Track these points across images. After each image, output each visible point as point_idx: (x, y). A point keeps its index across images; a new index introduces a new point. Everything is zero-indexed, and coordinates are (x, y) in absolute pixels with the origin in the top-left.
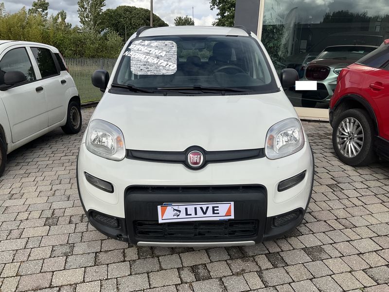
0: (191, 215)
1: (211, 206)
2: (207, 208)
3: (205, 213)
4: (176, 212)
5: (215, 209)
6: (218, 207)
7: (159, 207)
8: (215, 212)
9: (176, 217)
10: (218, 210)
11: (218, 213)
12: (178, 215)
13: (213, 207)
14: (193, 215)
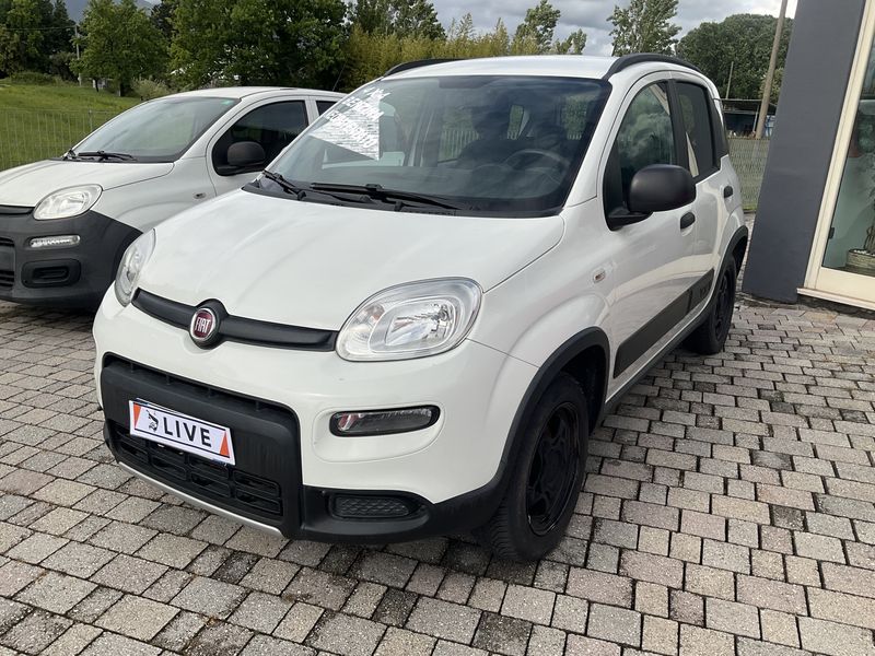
0: (171, 434)
1: (199, 426)
2: (194, 427)
3: (191, 438)
4: (152, 420)
5: (205, 434)
6: (207, 431)
7: (131, 402)
8: (206, 440)
9: (151, 431)
10: (208, 438)
11: (209, 445)
12: (155, 429)
13: (203, 430)
14: (175, 437)
